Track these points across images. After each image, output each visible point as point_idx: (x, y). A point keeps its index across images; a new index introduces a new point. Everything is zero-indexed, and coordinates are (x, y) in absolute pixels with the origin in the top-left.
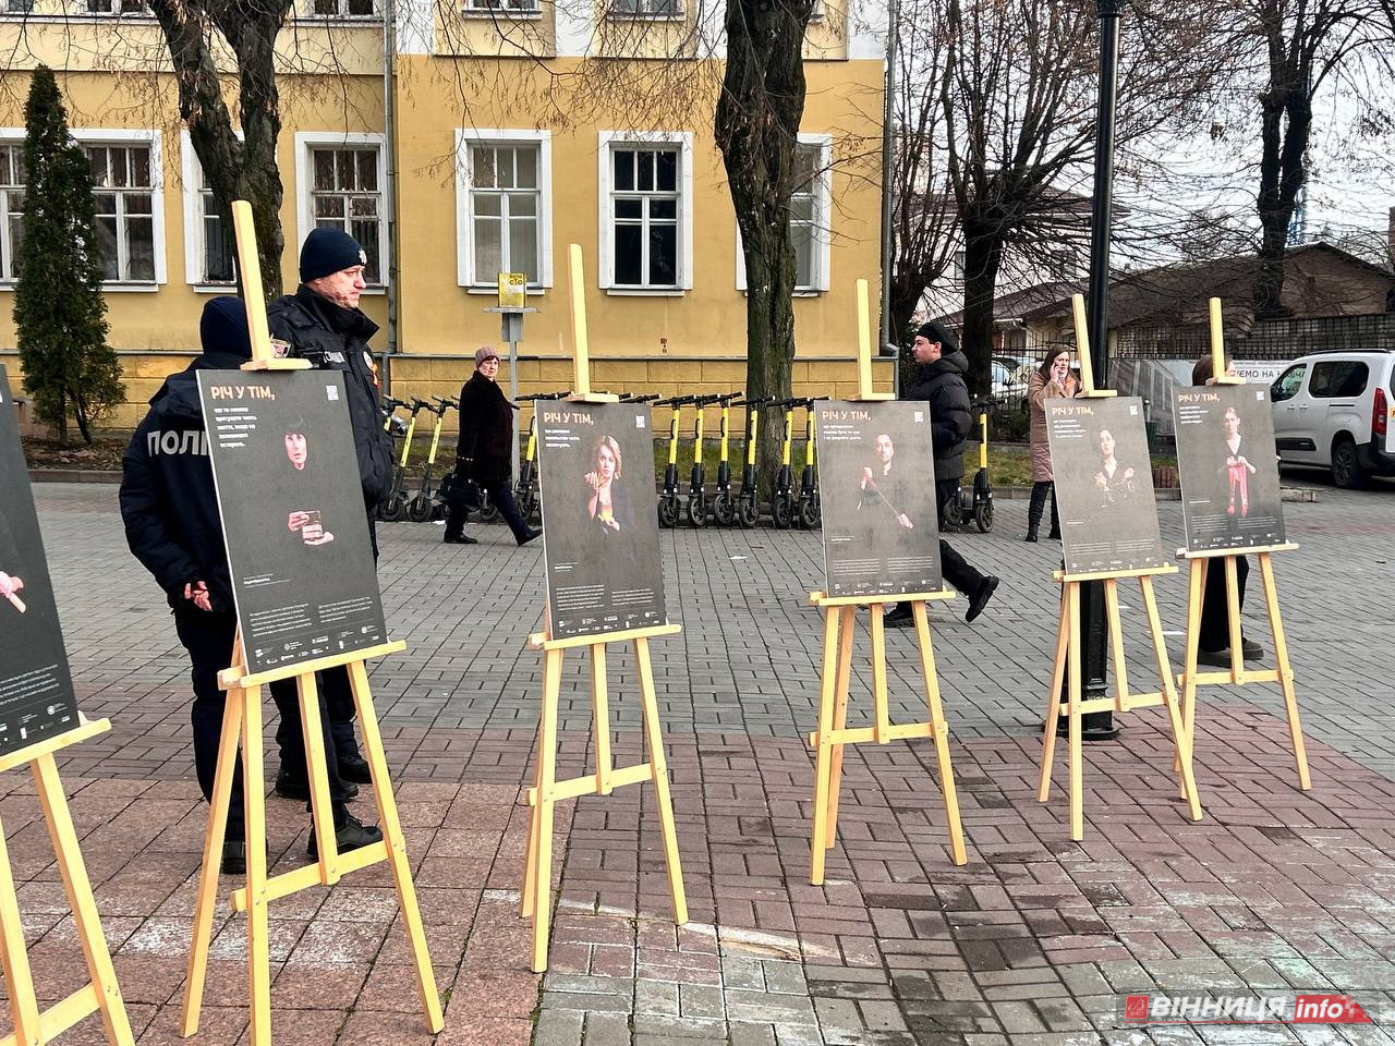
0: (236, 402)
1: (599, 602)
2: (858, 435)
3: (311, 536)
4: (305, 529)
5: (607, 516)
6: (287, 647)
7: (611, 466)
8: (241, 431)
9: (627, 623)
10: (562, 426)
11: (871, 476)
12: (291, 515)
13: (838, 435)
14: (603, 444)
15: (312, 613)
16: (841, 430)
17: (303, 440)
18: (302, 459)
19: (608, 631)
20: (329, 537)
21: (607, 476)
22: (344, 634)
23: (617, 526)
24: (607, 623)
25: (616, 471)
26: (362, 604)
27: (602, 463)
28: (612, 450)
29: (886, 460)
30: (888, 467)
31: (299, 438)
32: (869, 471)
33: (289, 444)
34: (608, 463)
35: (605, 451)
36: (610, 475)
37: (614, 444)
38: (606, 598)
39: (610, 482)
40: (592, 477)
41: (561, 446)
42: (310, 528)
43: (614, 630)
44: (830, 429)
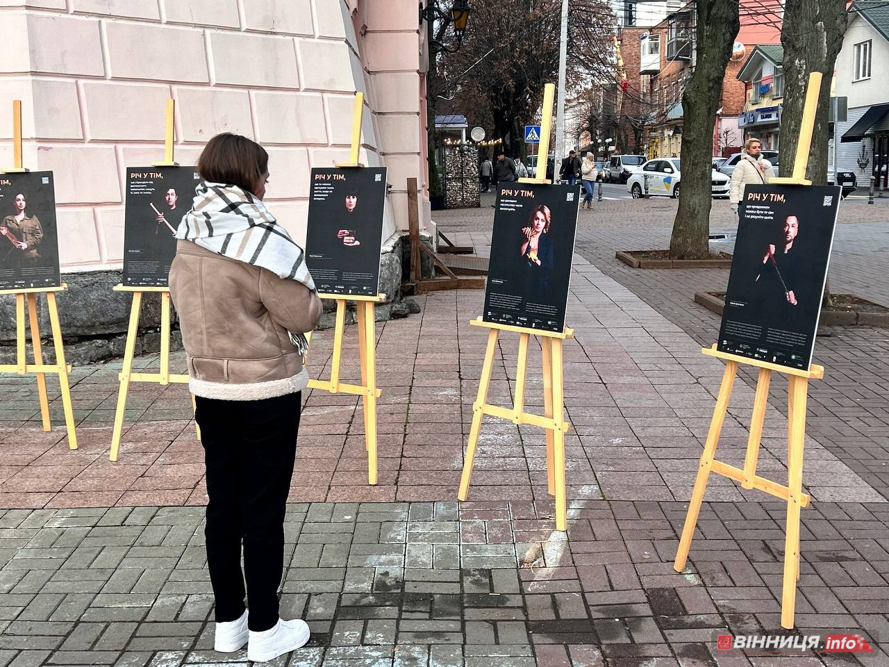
0: (326, 181)
1: (517, 307)
2: (771, 215)
3: (348, 241)
4: (345, 238)
5: (533, 255)
6: (322, 286)
7: (542, 225)
8: (325, 193)
9: (534, 324)
10: (512, 198)
11: (773, 253)
12: (340, 231)
13: (756, 214)
14: (538, 210)
15: (339, 275)
16: (760, 210)
17: (356, 199)
18: (352, 207)
19: (519, 325)
20: (357, 243)
21: (537, 230)
22: (353, 287)
23: (539, 262)
24: (520, 321)
25: (545, 227)
26: (367, 276)
27: (536, 222)
28: (545, 214)
29: (789, 239)
30: (789, 246)
31: (353, 198)
32: (773, 248)
33: (347, 200)
34: (540, 222)
35: (540, 215)
36: (540, 230)
37: (547, 211)
38: (521, 305)
39: (539, 234)
40: (528, 230)
41: (509, 209)
42: (349, 238)
43: (523, 326)
44: (751, 209)
